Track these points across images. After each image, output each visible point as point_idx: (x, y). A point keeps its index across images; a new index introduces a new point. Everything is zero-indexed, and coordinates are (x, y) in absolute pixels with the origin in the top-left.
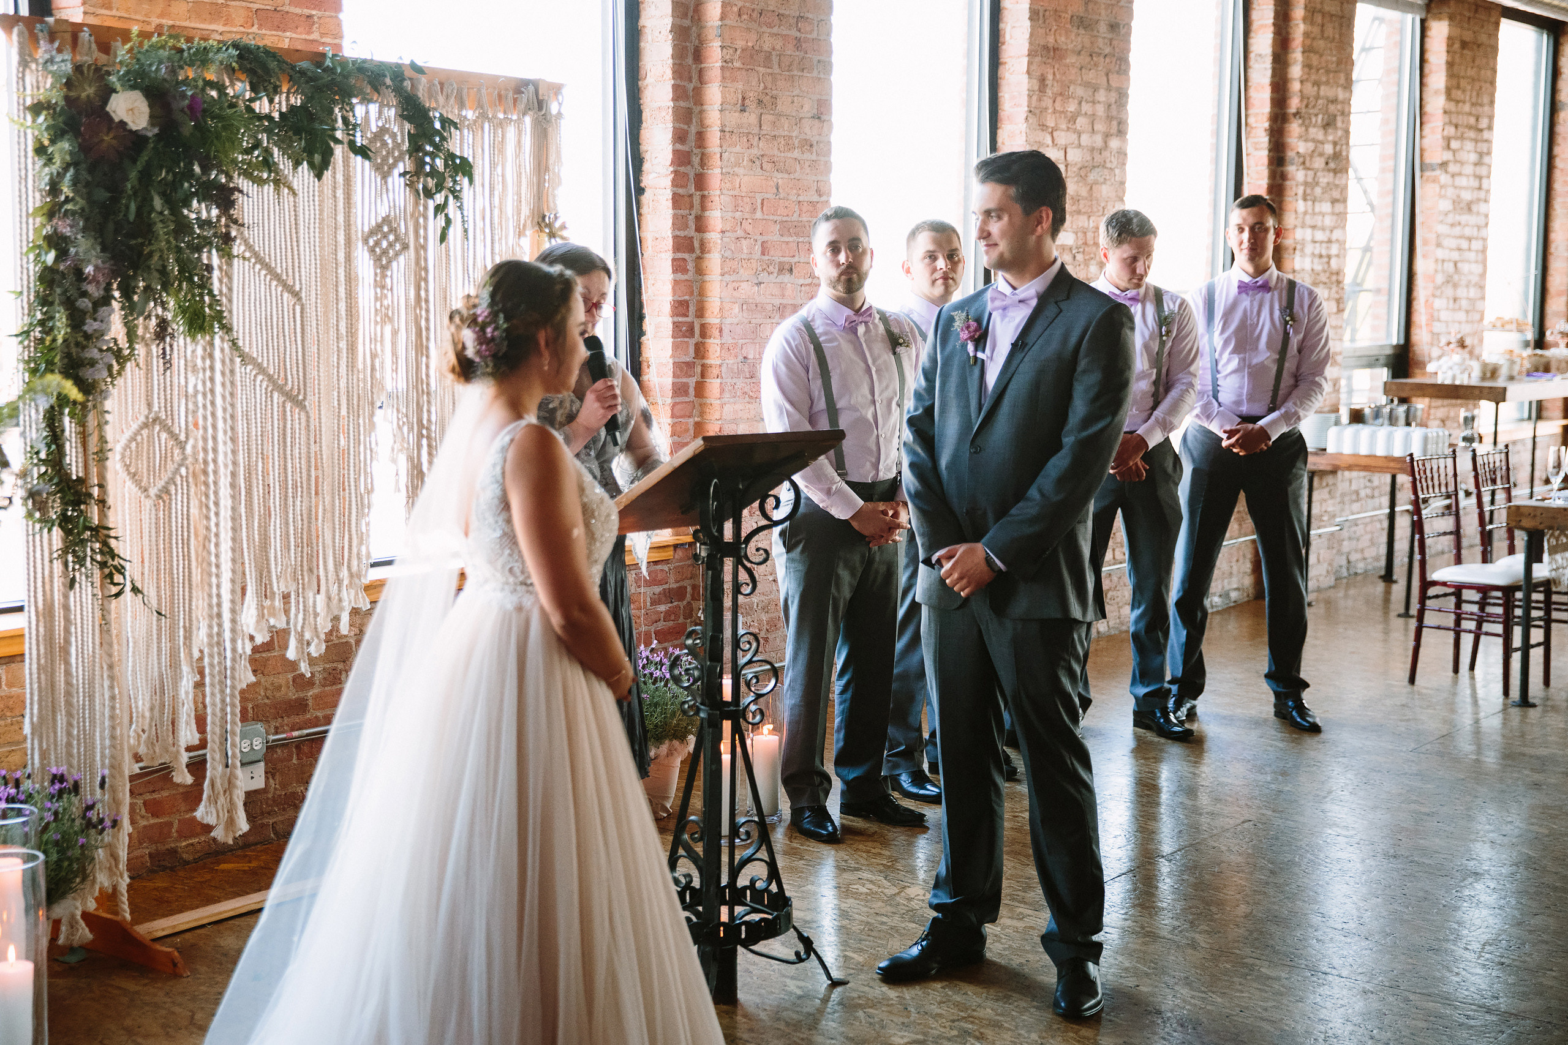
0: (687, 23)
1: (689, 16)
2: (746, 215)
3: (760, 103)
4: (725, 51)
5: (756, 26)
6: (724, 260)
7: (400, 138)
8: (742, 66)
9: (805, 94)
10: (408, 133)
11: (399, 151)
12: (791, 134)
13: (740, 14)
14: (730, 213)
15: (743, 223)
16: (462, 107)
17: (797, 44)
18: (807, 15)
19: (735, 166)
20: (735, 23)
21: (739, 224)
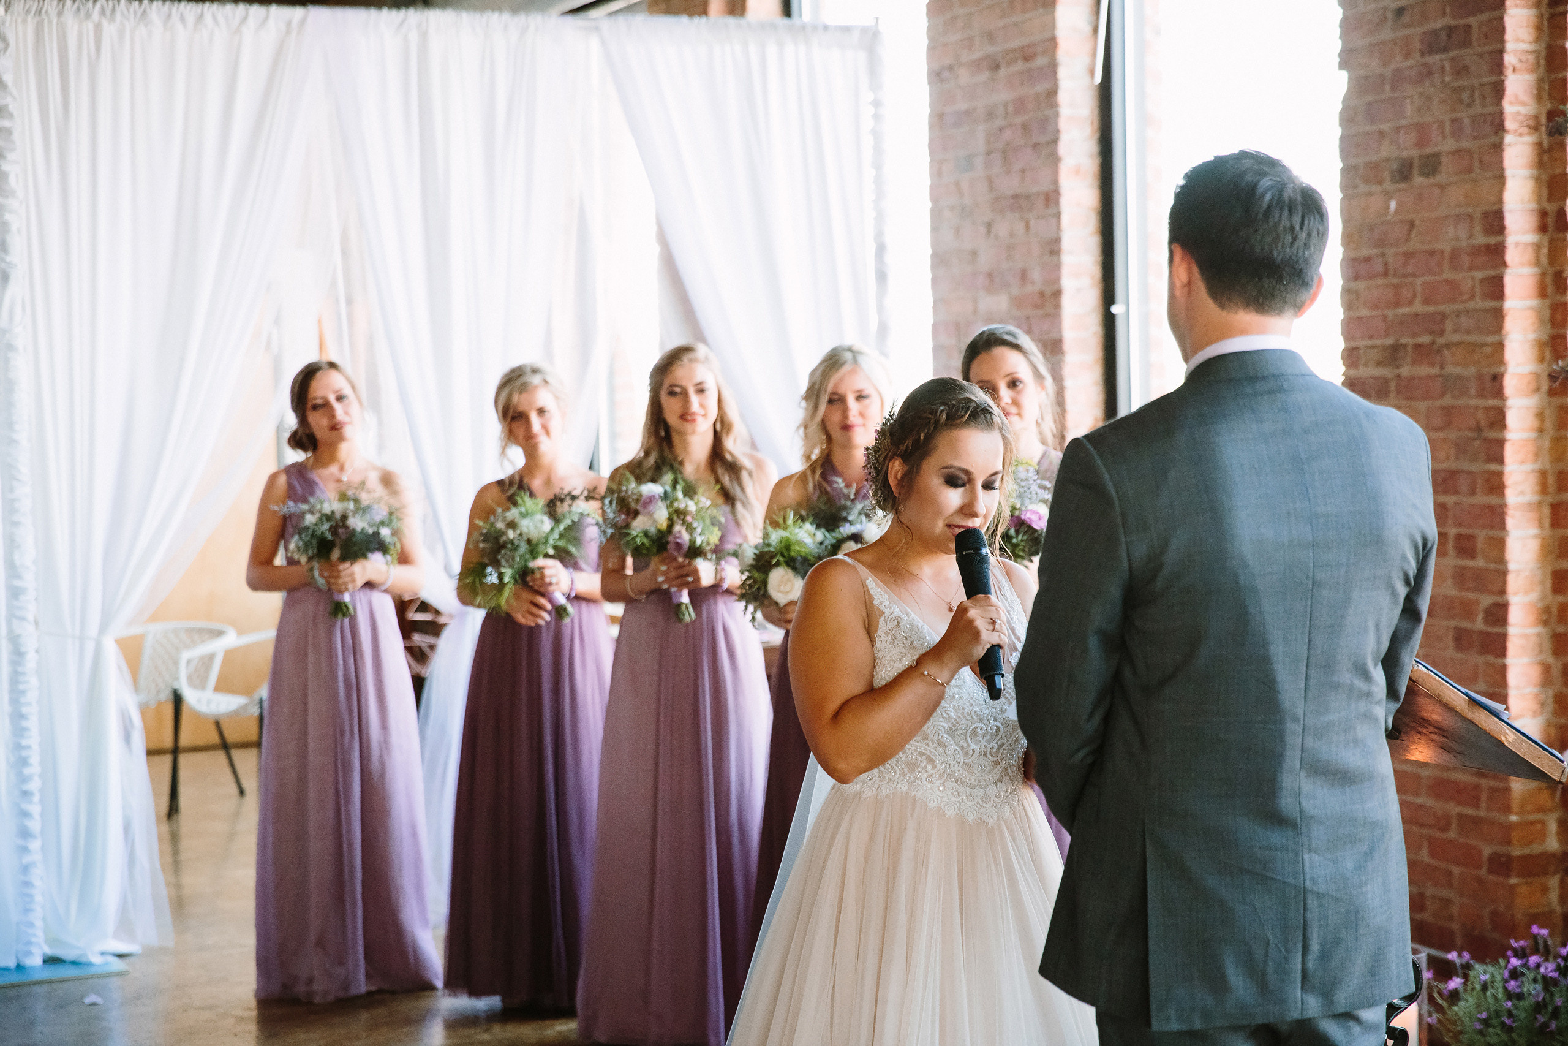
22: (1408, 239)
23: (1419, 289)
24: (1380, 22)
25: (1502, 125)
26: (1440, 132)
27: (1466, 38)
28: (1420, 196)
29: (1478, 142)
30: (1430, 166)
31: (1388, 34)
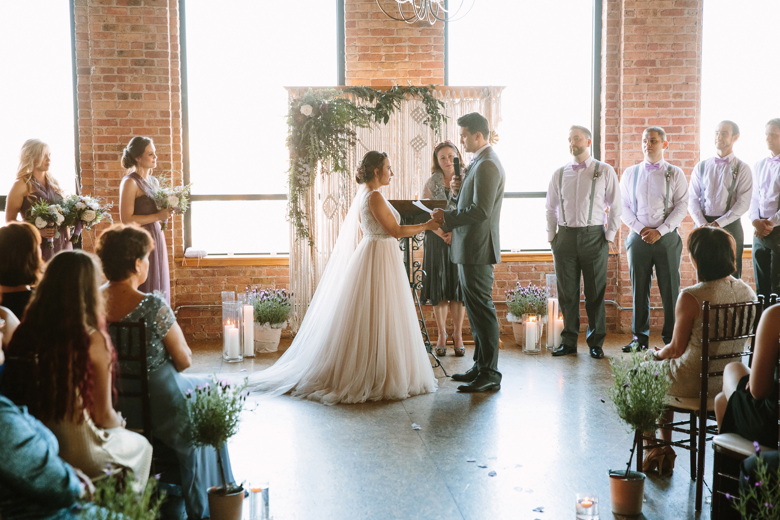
0: (615, 52)
1: (617, 50)
2: (638, 126)
3: (647, 81)
4: (626, 63)
5: (645, 51)
6: (624, 144)
7: (424, 110)
8: (637, 67)
9: (677, 75)
10: (427, 108)
11: (424, 114)
12: (667, 92)
13: (635, 47)
14: (628, 126)
15: (636, 129)
16: (453, 98)
17: (672, 55)
18: (678, 42)
19: (632, 107)
20: (632, 51)
21: (634, 129)
22: (127, 116)
23: (132, 131)
24: (111, 53)
25: (168, 89)
26: (141, 87)
27: (152, 63)
28: (132, 104)
29: (158, 92)
30: (137, 96)
31: (115, 57)
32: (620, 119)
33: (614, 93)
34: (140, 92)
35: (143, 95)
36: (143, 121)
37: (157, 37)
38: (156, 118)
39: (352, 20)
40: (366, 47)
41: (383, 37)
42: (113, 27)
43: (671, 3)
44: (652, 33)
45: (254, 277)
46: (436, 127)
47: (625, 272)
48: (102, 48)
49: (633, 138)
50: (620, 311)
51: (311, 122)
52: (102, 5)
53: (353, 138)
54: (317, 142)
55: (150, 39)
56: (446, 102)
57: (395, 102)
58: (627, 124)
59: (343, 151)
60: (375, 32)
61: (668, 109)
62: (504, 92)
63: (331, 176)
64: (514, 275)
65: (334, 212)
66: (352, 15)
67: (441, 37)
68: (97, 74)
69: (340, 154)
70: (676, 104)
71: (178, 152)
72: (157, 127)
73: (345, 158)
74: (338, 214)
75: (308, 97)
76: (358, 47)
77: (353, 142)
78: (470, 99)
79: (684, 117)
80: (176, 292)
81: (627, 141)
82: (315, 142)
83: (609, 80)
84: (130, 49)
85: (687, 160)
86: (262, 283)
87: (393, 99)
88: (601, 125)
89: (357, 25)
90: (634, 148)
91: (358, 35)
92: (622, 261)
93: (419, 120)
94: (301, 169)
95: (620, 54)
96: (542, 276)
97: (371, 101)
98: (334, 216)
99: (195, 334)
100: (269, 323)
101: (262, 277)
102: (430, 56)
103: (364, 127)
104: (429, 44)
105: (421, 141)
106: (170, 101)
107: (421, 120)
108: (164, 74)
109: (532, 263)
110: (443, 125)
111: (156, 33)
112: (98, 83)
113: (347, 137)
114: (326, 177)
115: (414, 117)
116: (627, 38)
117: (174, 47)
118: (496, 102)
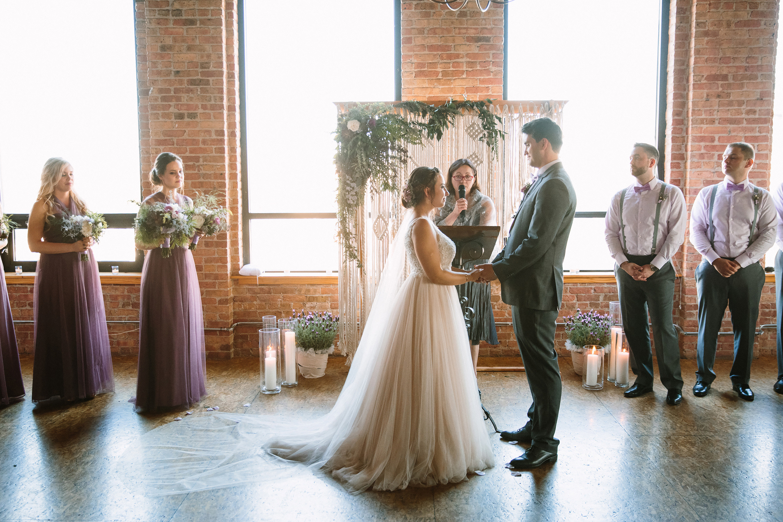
0: (683, 67)
1: (686, 64)
2: (707, 144)
3: (719, 96)
4: (695, 77)
5: (717, 64)
6: (692, 162)
7: (481, 126)
8: (707, 82)
9: (751, 90)
10: (483, 124)
11: (480, 130)
12: (740, 108)
13: (706, 61)
14: (697, 143)
15: (706, 147)
16: (511, 113)
17: (746, 69)
18: (753, 55)
19: (701, 124)
20: (703, 65)
21: (703, 147)
22: (184, 135)
23: (188, 150)
24: (169, 74)
25: (223, 108)
26: (197, 107)
27: (207, 83)
28: (188, 124)
29: (213, 111)
30: (193, 116)
31: (172, 77)
32: (688, 137)
33: (681, 109)
34: (196, 111)
35: (198, 114)
36: (199, 140)
37: (213, 57)
38: (211, 138)
39: (408, 36)
40: (423, 63)
41: (440, 53)
42: (170, 48)
43: (746, 14)
44: (725, 46)
45: (309, 296)
46: (493, 144)
47: (689, 296)
48: (159, 69)
49: (702, 156)
50: (682, 336)
51: (357, 139)
52: (160, 26)
53: (404, 156)
54: (364, 159)
55: (205, 58)
56: (504, 117)
57: (450, 118)
58: (695, 141)
59: (394, 169)
60: (432, 48)
61: (740, 126)
62: (566, 106)
63: (381, 195)
64: (573, 296)
65: (384, 233)
66: (408, 31)
67: (500, 52)
68: (155, 95)
69: (390, 172)
70: (749, 121)
71: (234, 171)
72: (213, 146)
73: (395, 176)
74: (388, 235)
75: (354, 112)
76: (414, 63)
77: (404, 160)
78: (529, 115)
79: (757, 134)
80: (234, 309)
81: (695, 160)
82: (362, 160)
83: (676, 96)
84: (186, 69)
85: (760, 180)
86: (317, 301)
87: (447, 114)
88: (666, 144)
89: (413, 41)
90: (703, 167)
91: (414, 51)
92: (686, 285)
93: (474, 136)
94: (348, 188)
95: (689, 69)
96: (601, 298)
97: (424, 116)
98: (384, 237)
99: (252, 350)
100: (313, 349)
101: (317, 295)
102: (488, 72)
103: (415, 143)
104: (487, 59)
105: (476, 159)
106: (225, 120)
107: (477, 136)
108: (219, 93)
109: (591, 284)
110: (500, 141)
111: (211, 52)
112: (156, 103)
113: (398, 154)
114: (376, 197)
115: (469, 134)
116: (697, 52)
117: (231, 67)
118: (557, 117)
